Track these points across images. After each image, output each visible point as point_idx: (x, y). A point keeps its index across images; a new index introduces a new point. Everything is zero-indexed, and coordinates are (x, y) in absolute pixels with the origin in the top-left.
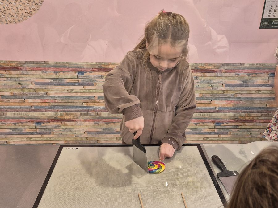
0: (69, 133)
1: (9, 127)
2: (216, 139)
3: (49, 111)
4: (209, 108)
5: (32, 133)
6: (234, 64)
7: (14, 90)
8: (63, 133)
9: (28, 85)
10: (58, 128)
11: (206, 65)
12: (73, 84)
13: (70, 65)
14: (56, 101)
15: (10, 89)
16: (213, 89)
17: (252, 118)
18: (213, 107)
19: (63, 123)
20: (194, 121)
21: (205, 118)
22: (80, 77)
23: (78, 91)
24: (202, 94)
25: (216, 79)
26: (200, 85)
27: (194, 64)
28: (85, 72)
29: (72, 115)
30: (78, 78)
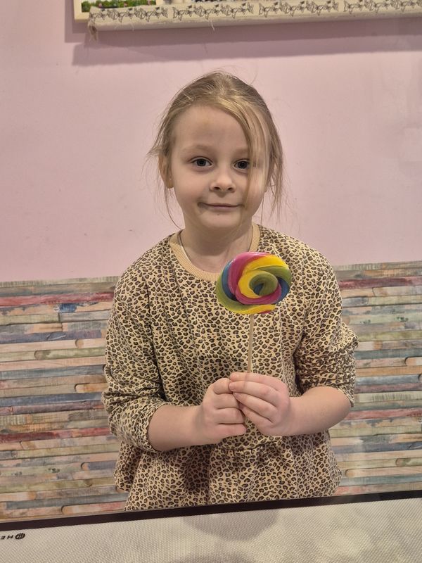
0: (40, 470)
4: (403, 378)
8: (25, 470)
10: (11, 457)
11: (384, 267)
12: (49, 337)
13: (40, 289)
14: (6, 385)
16: (406, 327)
18: (412, 375)
19: (24, 444)
20: (368, 415)
21: (394, 407)
22: (67, 316)
23: (61, 353)
24: (380, 343)
25: (412, 302)
26: (374, 318)
27: (353, 265)
28: (78, 305)
29: (47, 420)
30: (60, 322)
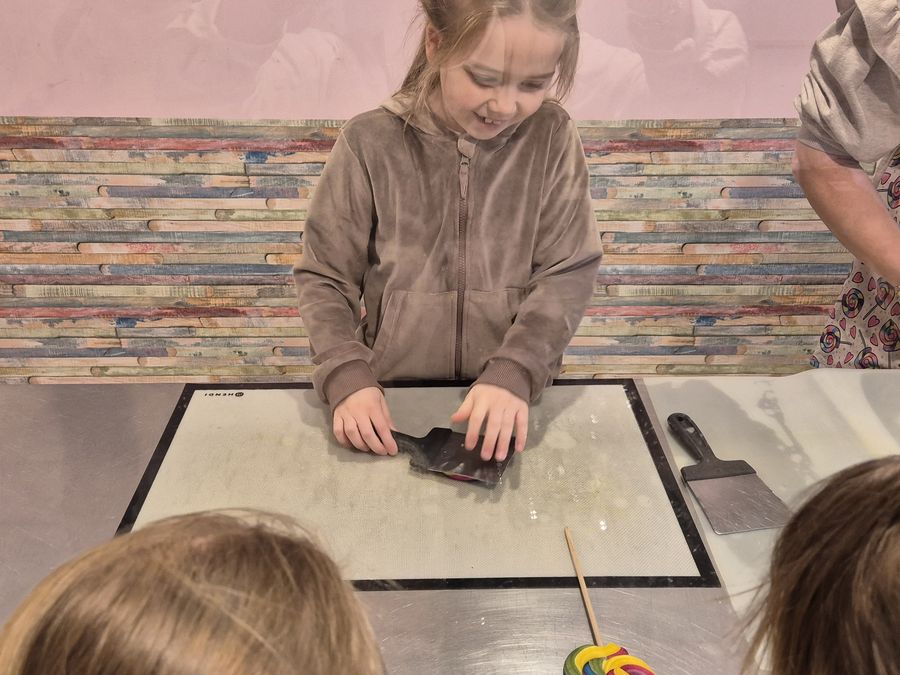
0: (224, 351)
1: (34, 334)
2: (698, 369)
3: (157, 280)
4: (677, 269)
5: (107, 352)
6: (764, 122)
7: (42, 213)
8: (205, 351)
9: (86, 198)
10: (188, 335)
11: (668, 125)
12: (233, 193)
13: (220, 130)
14: (180, 249)
15: (31, 211)
16: (689, 205)
17: (815, 299)
18: (690, 265)
19: (203, 320)
20: (628, 312)
21: (661, 303)
22: (255, 168)
23: (248, 214)
24: (652, 224)
25: (701, 173)
26: (648, 192)
27: (628, 121)
28: (269, 154)
29: (231, 295)
30: (245, 174)
